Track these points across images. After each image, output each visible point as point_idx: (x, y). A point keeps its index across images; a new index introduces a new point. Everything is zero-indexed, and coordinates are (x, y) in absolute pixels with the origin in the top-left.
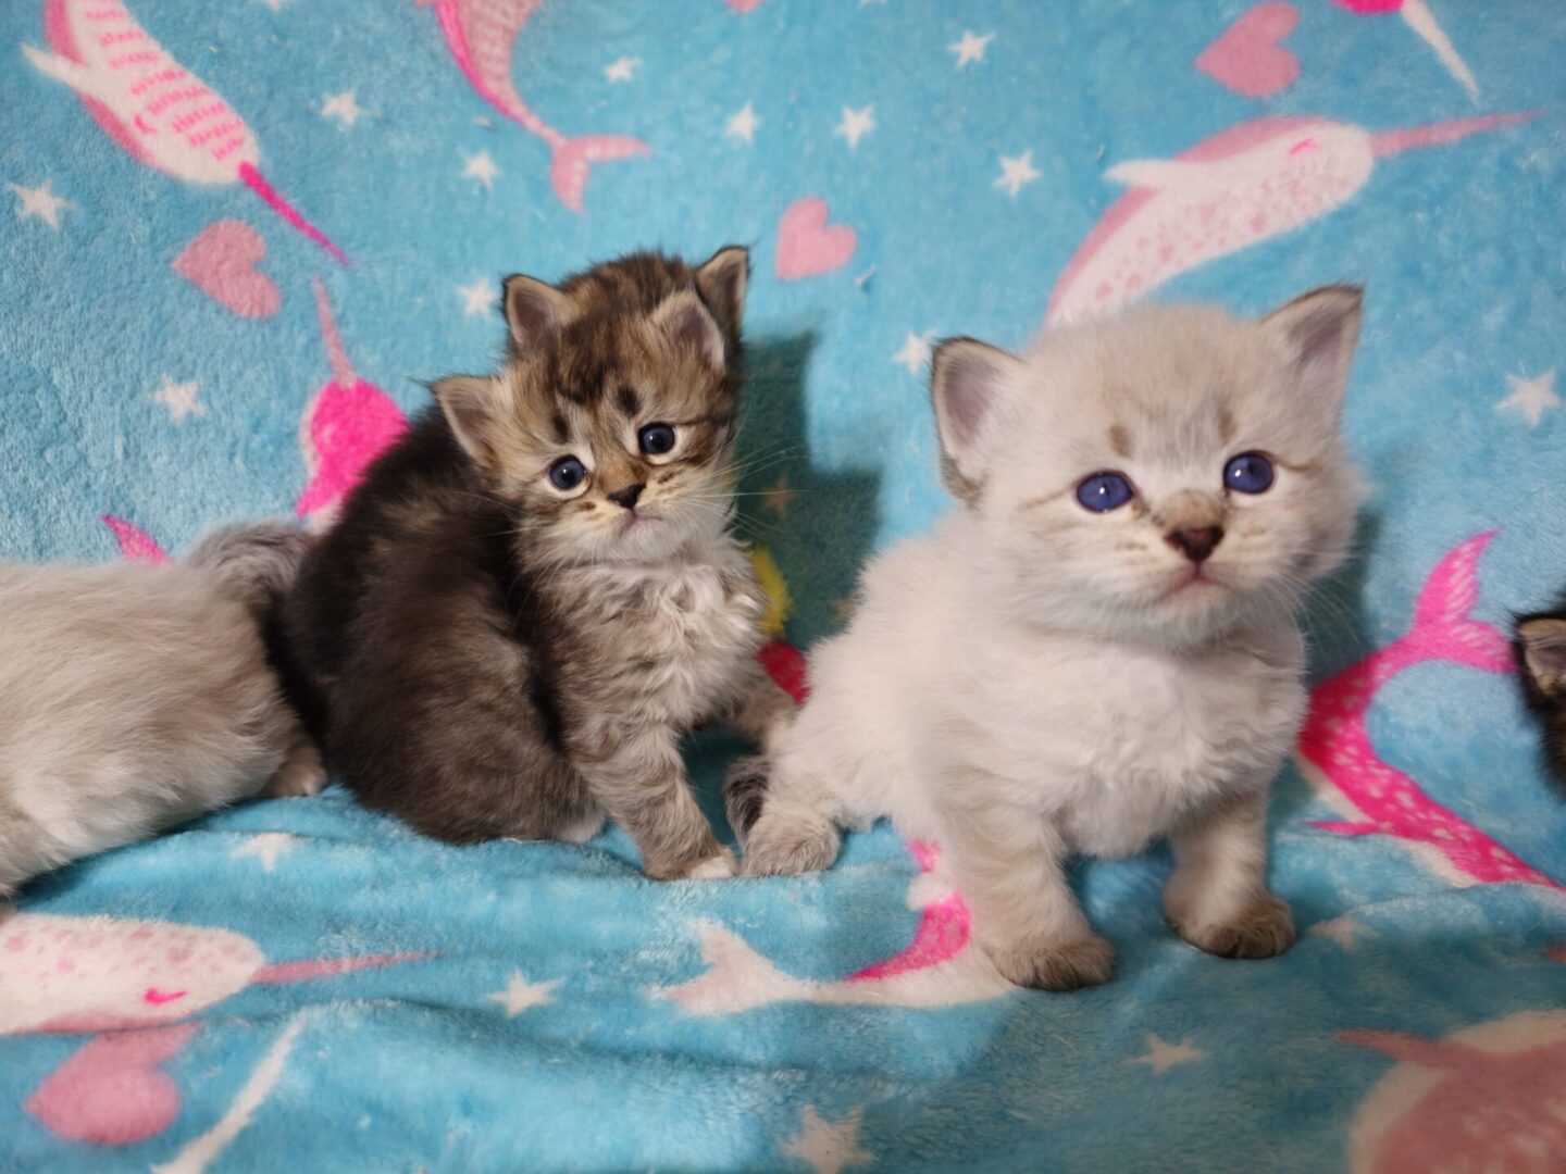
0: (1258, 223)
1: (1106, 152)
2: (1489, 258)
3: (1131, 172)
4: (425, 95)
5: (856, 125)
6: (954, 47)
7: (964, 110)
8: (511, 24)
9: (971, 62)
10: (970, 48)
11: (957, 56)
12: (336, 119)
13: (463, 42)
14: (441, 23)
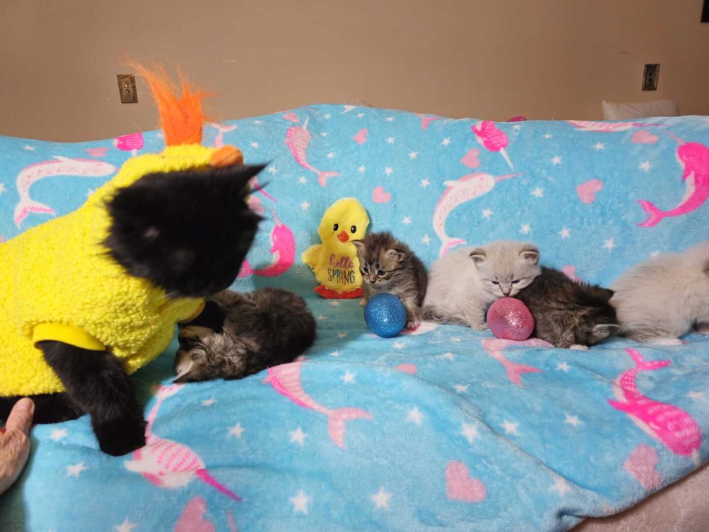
0: (474, 194)
1: (443, 179)
2: (516, 201)
3: (448, 183)
4: (289, 165)
5: (389, 171)
6: (409, 155)
7: (413, 169)
8: (304, 147)
9: (414, 158)
10: (413, 155)
11: (410, 157)
12: (272, 172)
13: (295, 152)
14: (290, 148)
